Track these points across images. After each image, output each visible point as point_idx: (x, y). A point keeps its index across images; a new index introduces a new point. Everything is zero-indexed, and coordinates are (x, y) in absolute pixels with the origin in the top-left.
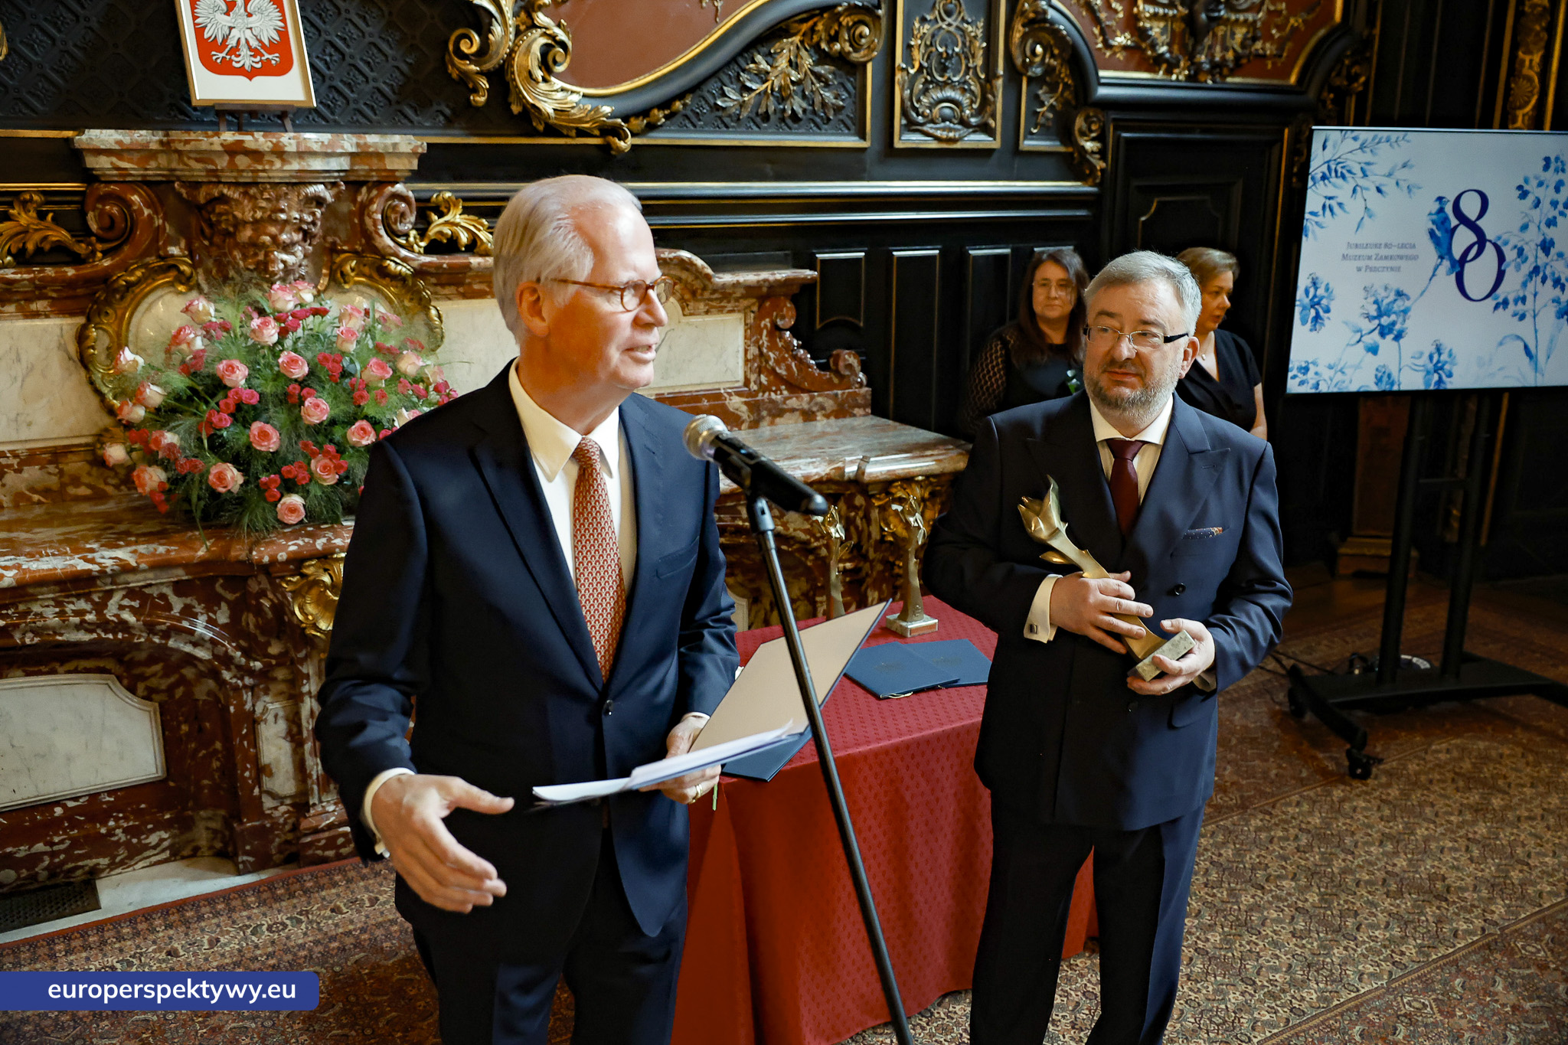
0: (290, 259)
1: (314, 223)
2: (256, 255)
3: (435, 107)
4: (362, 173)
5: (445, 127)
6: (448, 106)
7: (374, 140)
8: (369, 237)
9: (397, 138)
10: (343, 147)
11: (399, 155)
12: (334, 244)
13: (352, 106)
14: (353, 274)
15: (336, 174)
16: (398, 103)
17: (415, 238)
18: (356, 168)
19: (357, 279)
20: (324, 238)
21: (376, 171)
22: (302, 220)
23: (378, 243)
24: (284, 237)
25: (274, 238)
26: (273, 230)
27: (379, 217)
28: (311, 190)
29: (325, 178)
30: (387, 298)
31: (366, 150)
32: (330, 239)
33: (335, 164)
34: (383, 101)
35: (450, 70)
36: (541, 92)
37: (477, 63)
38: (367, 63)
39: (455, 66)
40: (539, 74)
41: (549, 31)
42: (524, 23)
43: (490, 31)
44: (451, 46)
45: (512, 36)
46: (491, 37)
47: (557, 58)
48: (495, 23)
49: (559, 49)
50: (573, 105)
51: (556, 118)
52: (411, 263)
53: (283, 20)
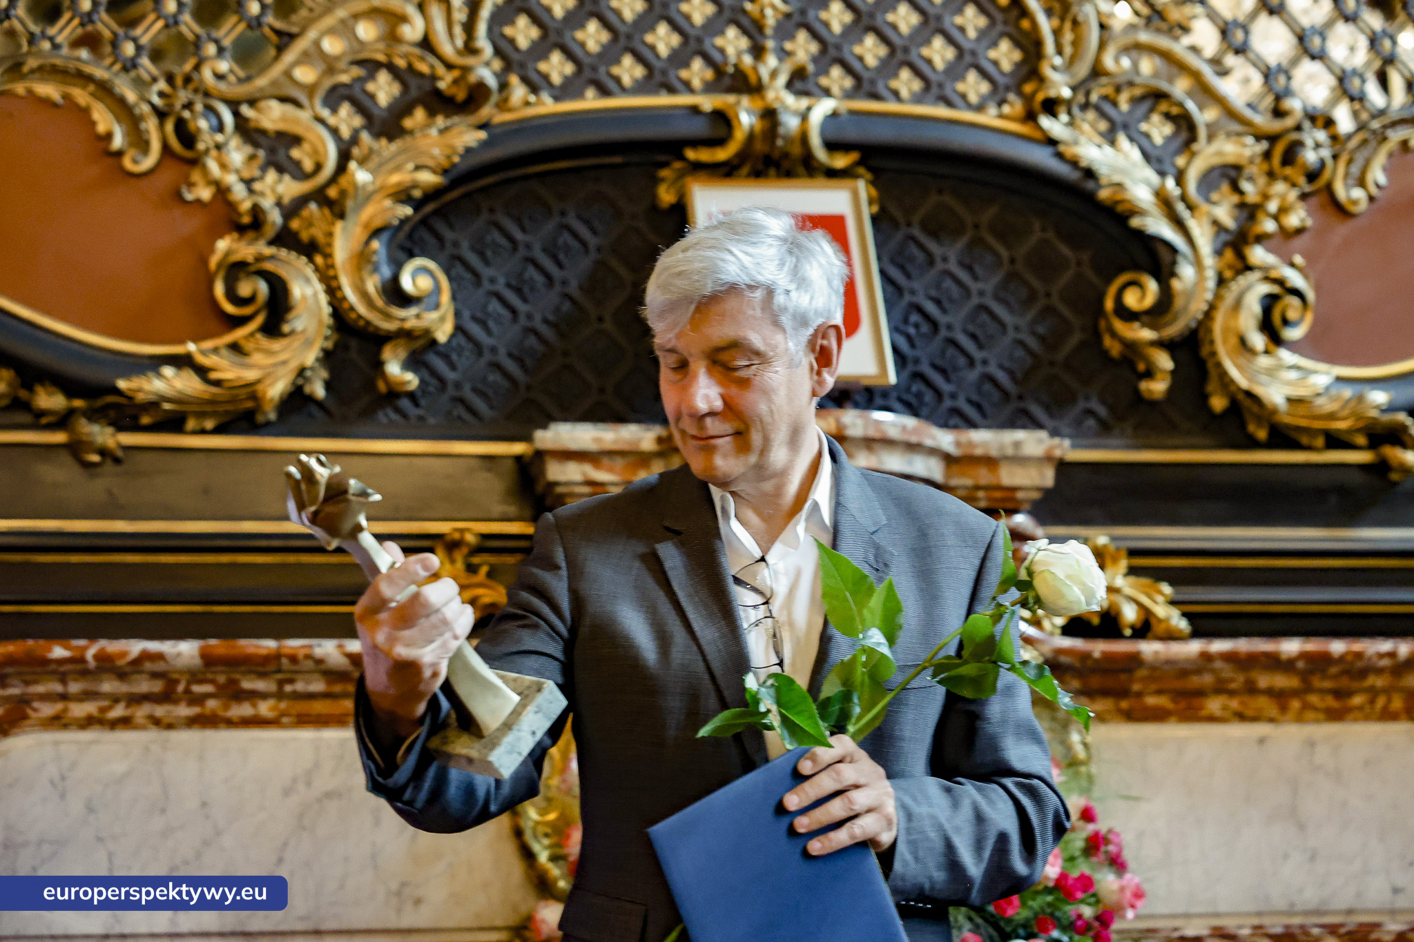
3: (1081, 405)
4: (962, 492)
5: (1098, 435)
6: (1103, 402)
7: (983, 439)
9: (1020, 435)
10: (934, 438)
11: (1024, 461)
13: (948, 403)
18: (954, 482)
21: (985, 489)
31: (969, 451)
34: (996, 396)
35: (1108, 342)
36: (1262, 371)
37: (1153, 327)
38: (973, 337)
39: (1114, 334)
40: (1258, 340)
41: (1274, 274)
42: (1230, 267)
43: (1173, 274)
44: (1109, 304)
45: (1211, 284)
46: (1176, 284)
47: (1292, 315)
48: (1180, 259)
49: (1294, 301)
50: (1321, 391)
51: (1289, 414)
52: (1039, 646)
53: (849, 264)
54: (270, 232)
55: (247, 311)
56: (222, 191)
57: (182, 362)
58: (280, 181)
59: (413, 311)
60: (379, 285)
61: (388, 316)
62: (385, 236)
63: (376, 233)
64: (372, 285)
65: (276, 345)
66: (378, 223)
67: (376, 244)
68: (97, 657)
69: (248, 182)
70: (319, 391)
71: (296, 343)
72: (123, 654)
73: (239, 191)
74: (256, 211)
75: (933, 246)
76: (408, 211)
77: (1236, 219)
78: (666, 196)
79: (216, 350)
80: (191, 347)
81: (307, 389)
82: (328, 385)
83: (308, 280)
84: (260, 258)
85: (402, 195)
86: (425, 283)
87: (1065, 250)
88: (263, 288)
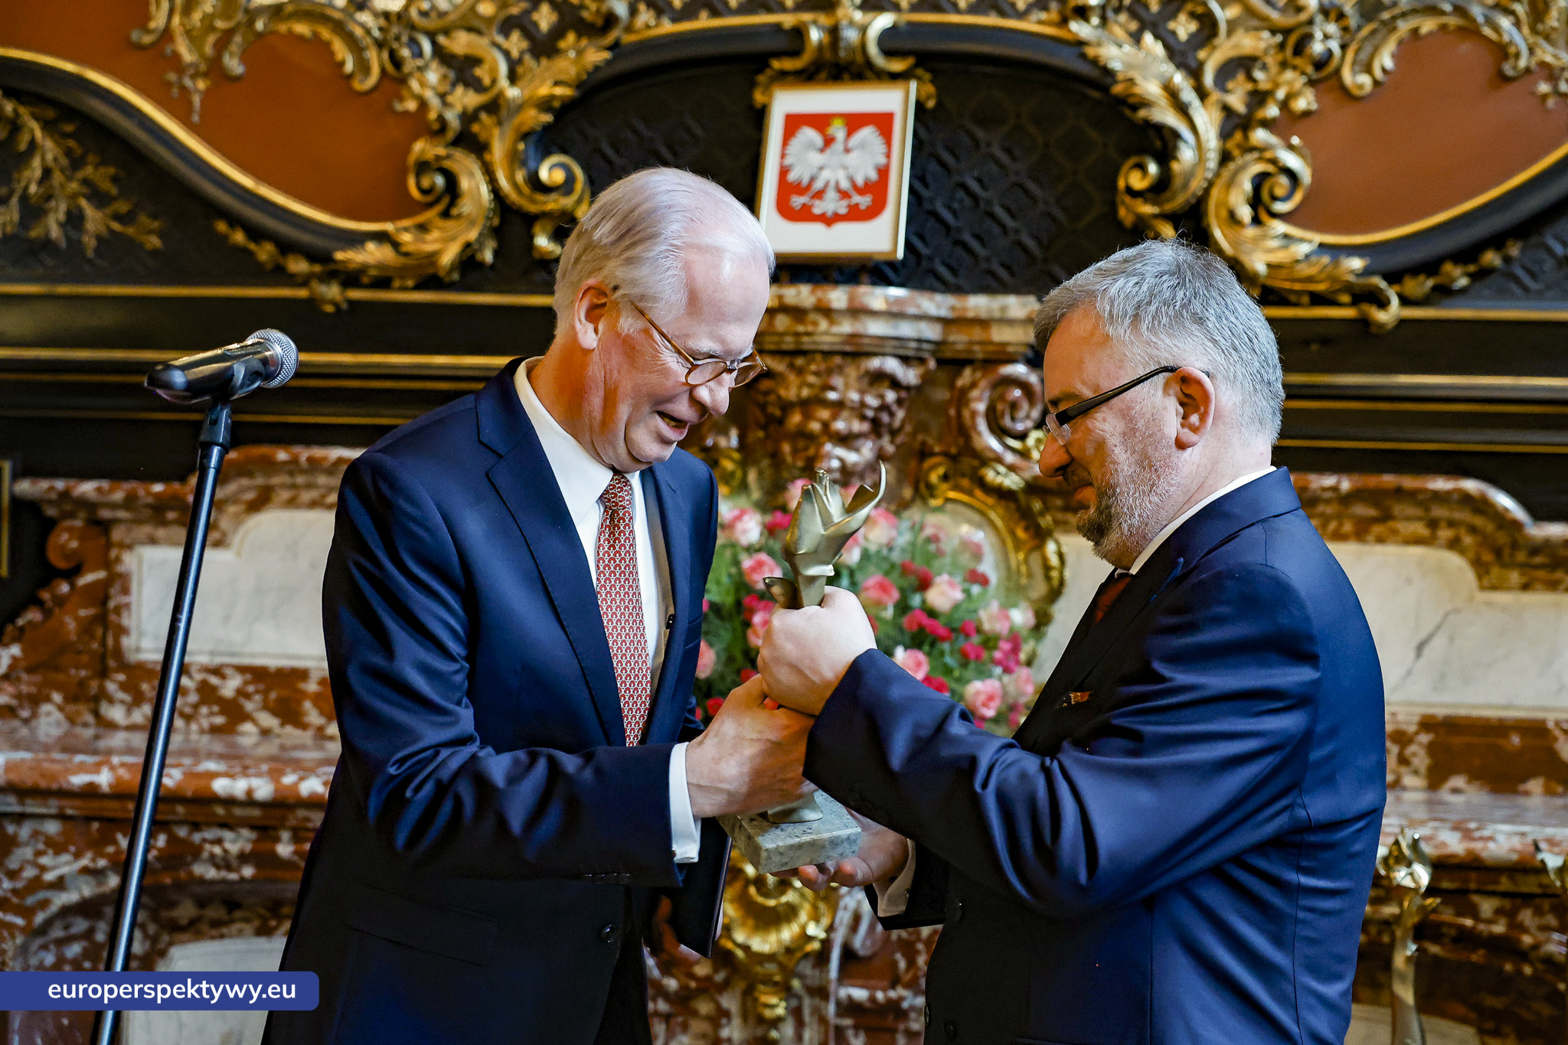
0: (851, 457)
1: (884, 407)
2: (806, 449)
4: (960, 347)
7: (978, 304)
8: (964, 432)
9: (1010, 300)
10: (919, 307)
11: (1010, 322)
12: (924, 444)
13: (984, 267)
14: (944, 486)
15: (913, 345)
16: (1045, 260)
17: (1039, 441)
18: (952, 338)
19: (952, 495)
20: (914, 434)
21: (981, 343)
22: (863, 404)
23: (978, 443)
24: (840, 425)
25: (826, 425)
26: (825, 414)
27: (981, 407)
28: (875, 363)
29: (896, 347)
30: (991, 523)
31: (963, 314)
32: (920, 437)
33: (906, 329)
35: (1122, 212)
36: (1248, 241)
37: (1154, 203)
38: (1008, 210)
39: (1129, 209)
40: (1245, 213)
41: (1268, 155)
42: (1239, 146)
43: (1175, 158)
44: (1121, 184)
45: (1212, 164)
46: (1175, 166)
47: (1279, 192)
48: (1182, 145)
49: (1284, 180)
50: (1299, 258)
51: (1269, 276)
52: (1021, 473)
53: (888, 155)
54: (450, 135)
55: (429, 199)
56: (423, 104)
57: (381, 237)
58: (466, 95)
59: (554, 196)
60: (527, 176)
61: (533, 201)
62: (532, 139)
63: (525, 136)
64: (520, 176)
65: (449, 224)
66: (525, 128)
67: (521, 146)
68: (310, 460)
69: (442, 96)
70: (488, 256)
71: (463, 223)
72: (325, 458)
73: (434, 102)
74: (441, 119)
75: (980, 134)
76: (548, 118)
77: (1248, 105)
78: (759, 97)
79: (406, 229)
80: (389, 227)
81: (479, 257)
82: (497, 253)
83: (472, 175)
84: (438, 158)
85: (545, 105)
86: (559, 176)
87: (1093, 134)
88: (440, 181)
